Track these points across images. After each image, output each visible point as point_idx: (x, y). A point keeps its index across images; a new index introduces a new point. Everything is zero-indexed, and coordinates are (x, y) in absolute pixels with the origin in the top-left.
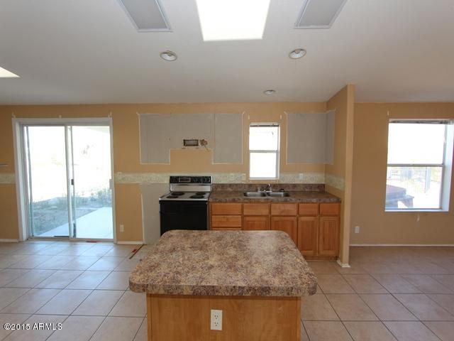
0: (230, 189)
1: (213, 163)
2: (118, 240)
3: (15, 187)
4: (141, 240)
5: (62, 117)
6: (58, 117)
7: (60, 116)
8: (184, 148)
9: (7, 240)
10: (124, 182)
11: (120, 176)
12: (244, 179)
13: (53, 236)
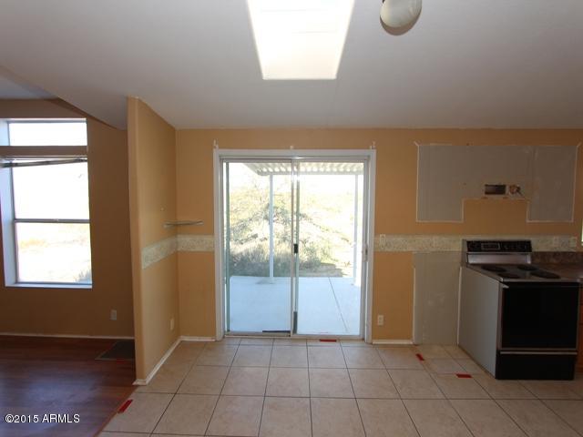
0: (554, 261)
1: (528, 221)
2: (374, 337)
3: (214, 256)
4: (409, 338)
5: (295, 148)
6: (289, 148)
7: (292, 147)
8: (485, 198)
9: (196, 339)
10: (389, 250)
11: (383, 239)
12: (573, 244)
13: (260, 330)
